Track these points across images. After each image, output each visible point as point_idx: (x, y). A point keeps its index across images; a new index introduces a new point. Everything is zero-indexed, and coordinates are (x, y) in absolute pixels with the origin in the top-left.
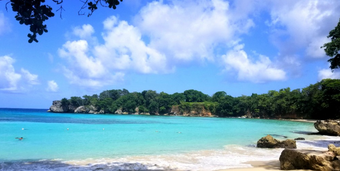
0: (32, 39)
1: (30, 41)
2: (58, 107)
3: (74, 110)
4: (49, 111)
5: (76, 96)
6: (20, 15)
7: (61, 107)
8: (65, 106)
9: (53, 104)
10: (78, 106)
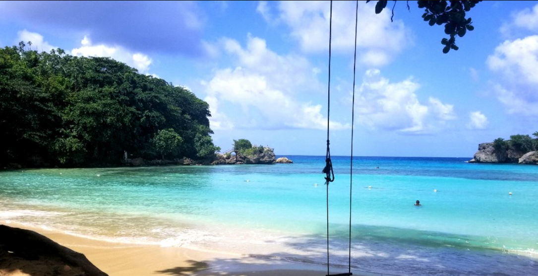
0: (449, 45)
1: (446, 51)
2: (488, 153)
3: (518, 158)
4: (473, 160)
5: (521, 134)
6: (430, 12)
7: (493, 153)
8: (501, 153)
9: (479, 149)
10: (525, 151)
